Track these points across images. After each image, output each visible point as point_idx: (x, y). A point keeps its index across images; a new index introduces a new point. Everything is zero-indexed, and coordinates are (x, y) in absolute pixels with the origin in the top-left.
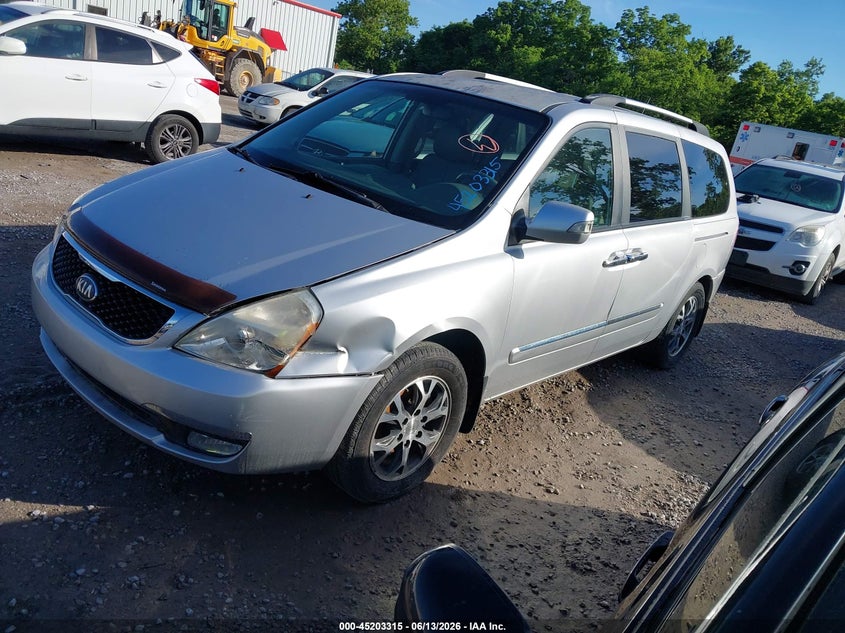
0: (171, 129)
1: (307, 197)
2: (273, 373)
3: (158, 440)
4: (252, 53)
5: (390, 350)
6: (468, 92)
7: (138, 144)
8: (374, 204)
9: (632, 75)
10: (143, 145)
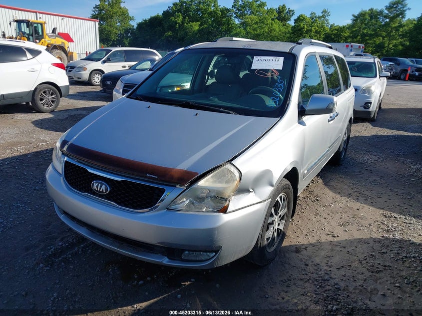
0: (44, 92)
1: (196, 115)
2: (224, 210)
3: (165, 261)
4: (59, 46)
5: (272, 185)
6: (245, 48)
7: (28, 103)
8: (231, 112)
9: (244, 29)
10: (31, 104)
